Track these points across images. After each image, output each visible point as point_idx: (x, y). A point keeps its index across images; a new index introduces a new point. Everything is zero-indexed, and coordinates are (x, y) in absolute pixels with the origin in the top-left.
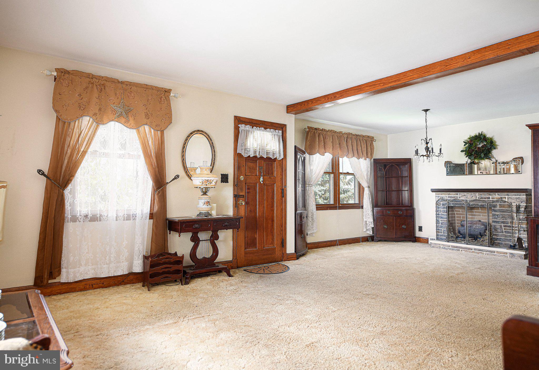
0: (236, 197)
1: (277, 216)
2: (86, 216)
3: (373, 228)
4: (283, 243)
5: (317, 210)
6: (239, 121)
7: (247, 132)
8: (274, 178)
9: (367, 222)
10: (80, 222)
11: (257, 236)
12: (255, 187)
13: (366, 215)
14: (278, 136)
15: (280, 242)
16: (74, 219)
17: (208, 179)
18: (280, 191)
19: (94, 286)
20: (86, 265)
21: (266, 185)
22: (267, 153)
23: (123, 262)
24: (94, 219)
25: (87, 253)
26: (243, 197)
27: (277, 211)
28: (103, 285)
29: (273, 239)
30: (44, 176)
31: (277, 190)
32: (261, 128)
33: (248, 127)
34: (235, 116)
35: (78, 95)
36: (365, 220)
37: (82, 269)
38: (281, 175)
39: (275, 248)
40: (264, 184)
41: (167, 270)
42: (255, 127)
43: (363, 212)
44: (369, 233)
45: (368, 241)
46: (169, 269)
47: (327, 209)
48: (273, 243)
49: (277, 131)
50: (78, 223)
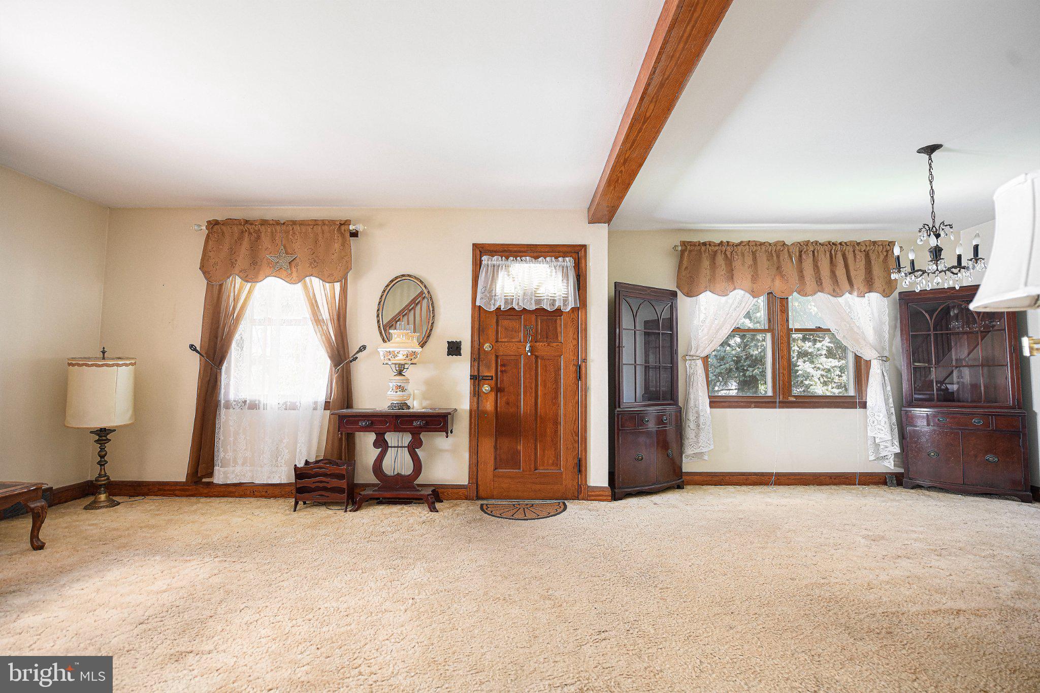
0: (476, 379)
1: (565, 415)
2: (245, 402)
3: (896, 455)
4: (580, 466)
5: (711, 407)
6: (481, 251)
7: (495, 269)
8: (557, 345)
9: (877, 441)
10: (234, 409)
11: (520, 447)
12: (517, 363)
13: (873, 422)
14: (563, 267)
15: (572, 462)
16: (228, 406)
17: (395, 349)
18: (572, 368)
19: (256, 493)
20: (243, 464)
21: (543, 359)
22: (538, 301)
23: (281, 466)
24: (254, 406)
25: (245, 449)
26: (492, 379)
27: (565, 405)
28: (266, 495)
29: (557, 456)
30: (197, 352)
31: (566, 367)
32: (524, 258)
33: (496, 260)
34: (474, 245)
35: (228, 250)
36: (870, 434)
37: (238, 469)
38: (574, 339)
39: (561, 473)
40: (537, 357)
41: (321, 485)
42: (512, 258)
43: (866, 417)
44: (888, 466)
45: (885, 483)
46: (325, 484)
47: (749, 407)
48: (556, 463)
49: (560, 259)
50: (231, 410)
